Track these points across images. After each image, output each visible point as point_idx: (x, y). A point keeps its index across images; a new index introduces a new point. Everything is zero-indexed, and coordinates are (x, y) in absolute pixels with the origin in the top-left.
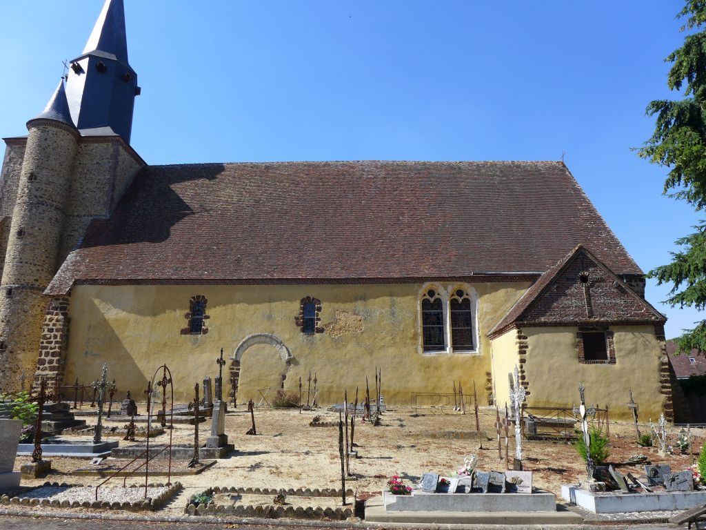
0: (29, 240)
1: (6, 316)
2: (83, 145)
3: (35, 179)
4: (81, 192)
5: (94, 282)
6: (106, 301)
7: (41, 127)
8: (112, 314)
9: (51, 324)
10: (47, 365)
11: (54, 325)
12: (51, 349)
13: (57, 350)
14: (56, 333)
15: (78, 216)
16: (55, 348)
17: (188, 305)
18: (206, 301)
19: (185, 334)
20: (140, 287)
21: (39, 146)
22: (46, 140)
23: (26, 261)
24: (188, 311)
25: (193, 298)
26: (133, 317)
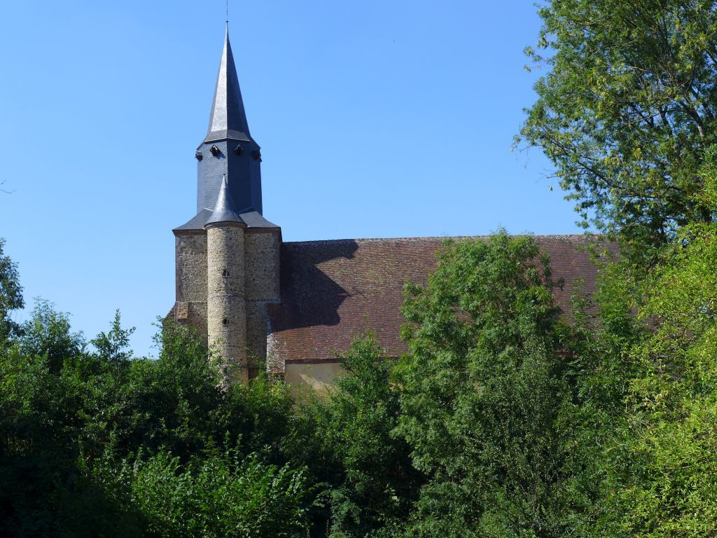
3: (229, 275)
6: (311, 376)
7: (226, 229)
8: (317, 386)
22: (231, 239)
23: (233, 345)
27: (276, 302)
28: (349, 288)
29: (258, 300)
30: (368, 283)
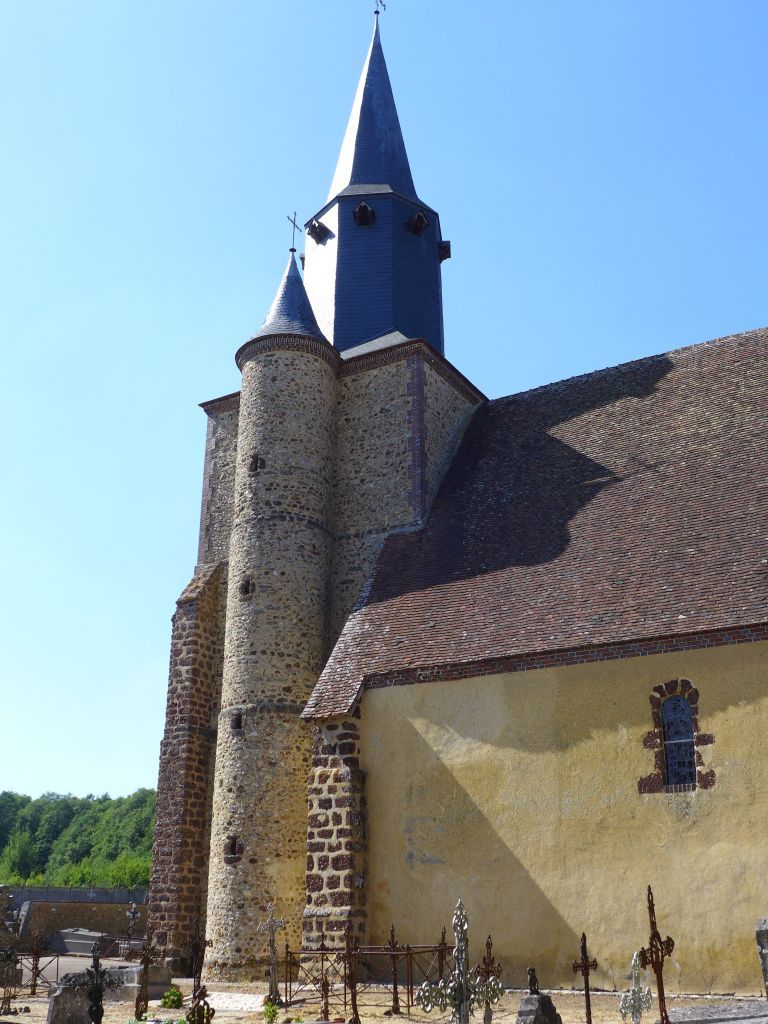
0: (262, 601)
1: (235, 778)
2: (348, 379)
3: (263, 466)
4: (357, 482)
5: (407, 676)
6: (441, 721)
7: (262, 357)
8: (459, 753)
9: (325, 787)
10: (326, 891)
11: (332, 790)
12: (331, 849)
13: (343, 852)
14: (338, 810)
15: (357, 535)
16: (338, 847)
17: (647, 710)
18: (695, 695)
19: (652, 791)
20: (517, 677)
21: (263, 395)
22: (274, 379)
23: (262, 648)
24: (649, 727)
25: (658, 689)
26: (509, 756)
27: (413, 529)
28: (617, 463)
29: (370, 532)
30: (677, 438)
